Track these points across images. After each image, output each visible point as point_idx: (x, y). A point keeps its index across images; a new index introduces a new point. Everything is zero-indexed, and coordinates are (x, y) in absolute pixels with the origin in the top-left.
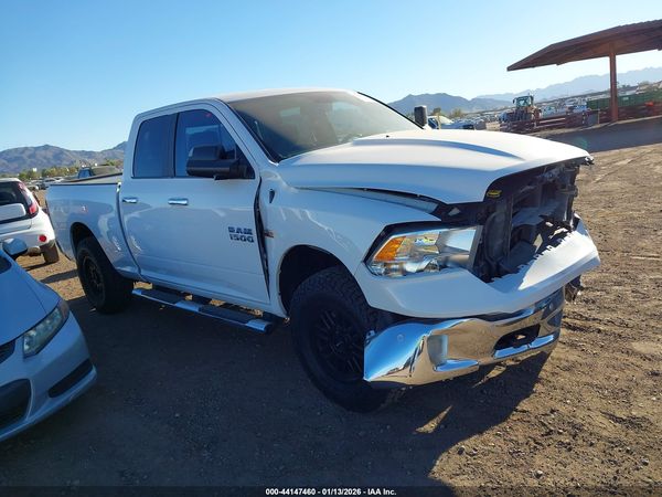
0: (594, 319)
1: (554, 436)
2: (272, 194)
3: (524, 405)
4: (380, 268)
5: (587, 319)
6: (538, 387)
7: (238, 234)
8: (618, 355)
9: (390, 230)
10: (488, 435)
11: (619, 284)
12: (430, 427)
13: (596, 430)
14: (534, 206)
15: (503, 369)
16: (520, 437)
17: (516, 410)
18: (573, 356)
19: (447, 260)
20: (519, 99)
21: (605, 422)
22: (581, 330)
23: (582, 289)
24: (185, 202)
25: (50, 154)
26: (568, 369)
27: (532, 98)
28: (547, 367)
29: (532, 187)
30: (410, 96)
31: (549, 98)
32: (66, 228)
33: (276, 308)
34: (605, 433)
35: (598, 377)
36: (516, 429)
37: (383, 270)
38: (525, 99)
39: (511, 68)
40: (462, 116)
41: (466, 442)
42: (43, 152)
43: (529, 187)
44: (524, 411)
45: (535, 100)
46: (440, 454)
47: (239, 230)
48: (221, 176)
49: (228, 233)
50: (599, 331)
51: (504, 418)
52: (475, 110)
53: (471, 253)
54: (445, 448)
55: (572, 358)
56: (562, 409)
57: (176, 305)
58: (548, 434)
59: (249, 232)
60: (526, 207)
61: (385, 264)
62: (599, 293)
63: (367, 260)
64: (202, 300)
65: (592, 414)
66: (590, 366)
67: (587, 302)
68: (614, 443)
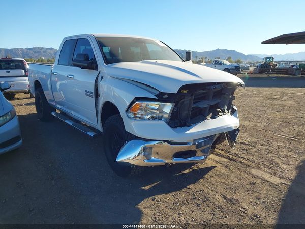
0: (242, 157)
1: (195, 200)
2: (102, 78)
3: (191, 186)
4: (132, 115)
5: (239, 157)
6: (201, 180)
7: (88, 93)
8: (243, 173)
9: (137, 99)
10: (169, 195)
11: (262, 145)
12: (147, 188)
13: (214, 201)
14: (208, 100)
15: (191, 170)
16: (182, 198)
17: (186, 188)
18: (224, 171)
19: (162, 117)
20: (267, 58)
21: (220, 198)
22: (234, 161)
23: (236, 142)
24: (72, 77)
25: (52, 52)
26: (218, 175)
27: (273, 58)
28: (210, 173)
29: (204, 91)
30: (218, 49)
31: (285, 59)
32: (33, 82)
33: (99, 127)
34: (217, 203)
35: (229, 181)
36: (182, 195)
37: (133, 116)
38: (270, 58)
39: (264, 43)
40: (241, 62)
41: (159, 196)
42: (50, 51)
43: (202, 91)
44: (189, 189)
45: (274, 60)
46: (145, 199)
47: (89, 92)
48: (83, 67)
49: (85, 93)
50: (241, 162)
51: (179, 190)
52: (248, 61)
53: (169, 115)
54: (148, 197)
55: (222, 171)
56: (205, 190)
57: (65, 121)
58: (193, 199)
59: (92, 93)
60: (205, 100)
61: (134, 114)
62: (251, 147)
63: (127, 111)
64: (77, 121)
65: (217, 194)
66: (228, 175)
67: (244, 150)
68: (218, 207)
